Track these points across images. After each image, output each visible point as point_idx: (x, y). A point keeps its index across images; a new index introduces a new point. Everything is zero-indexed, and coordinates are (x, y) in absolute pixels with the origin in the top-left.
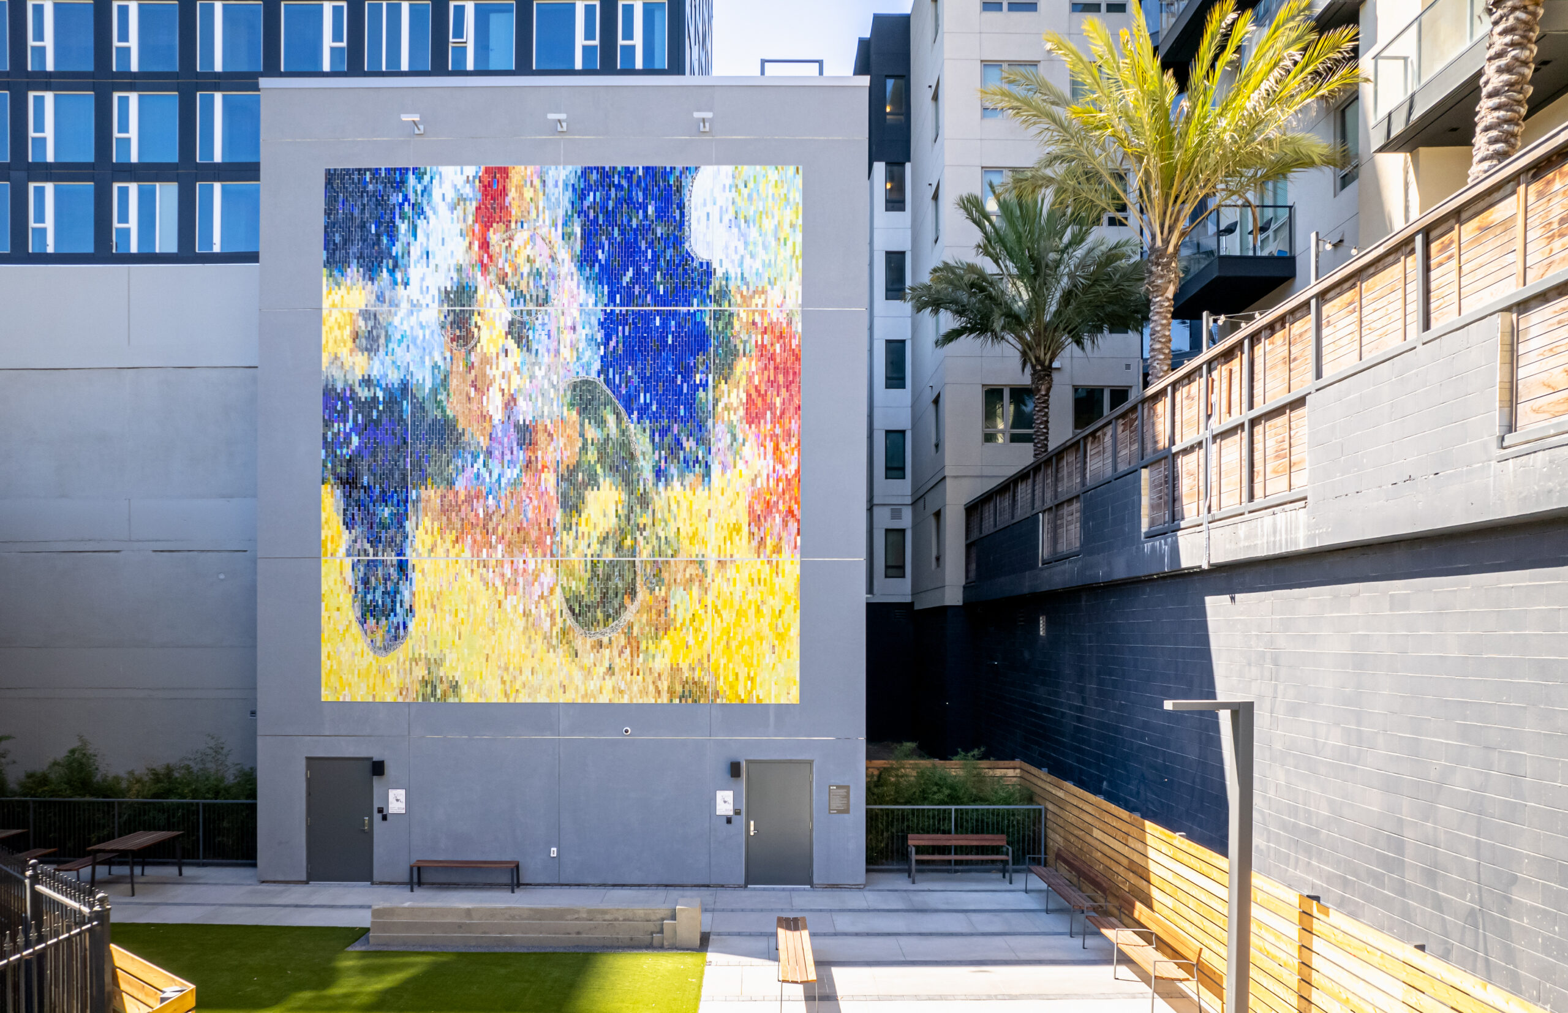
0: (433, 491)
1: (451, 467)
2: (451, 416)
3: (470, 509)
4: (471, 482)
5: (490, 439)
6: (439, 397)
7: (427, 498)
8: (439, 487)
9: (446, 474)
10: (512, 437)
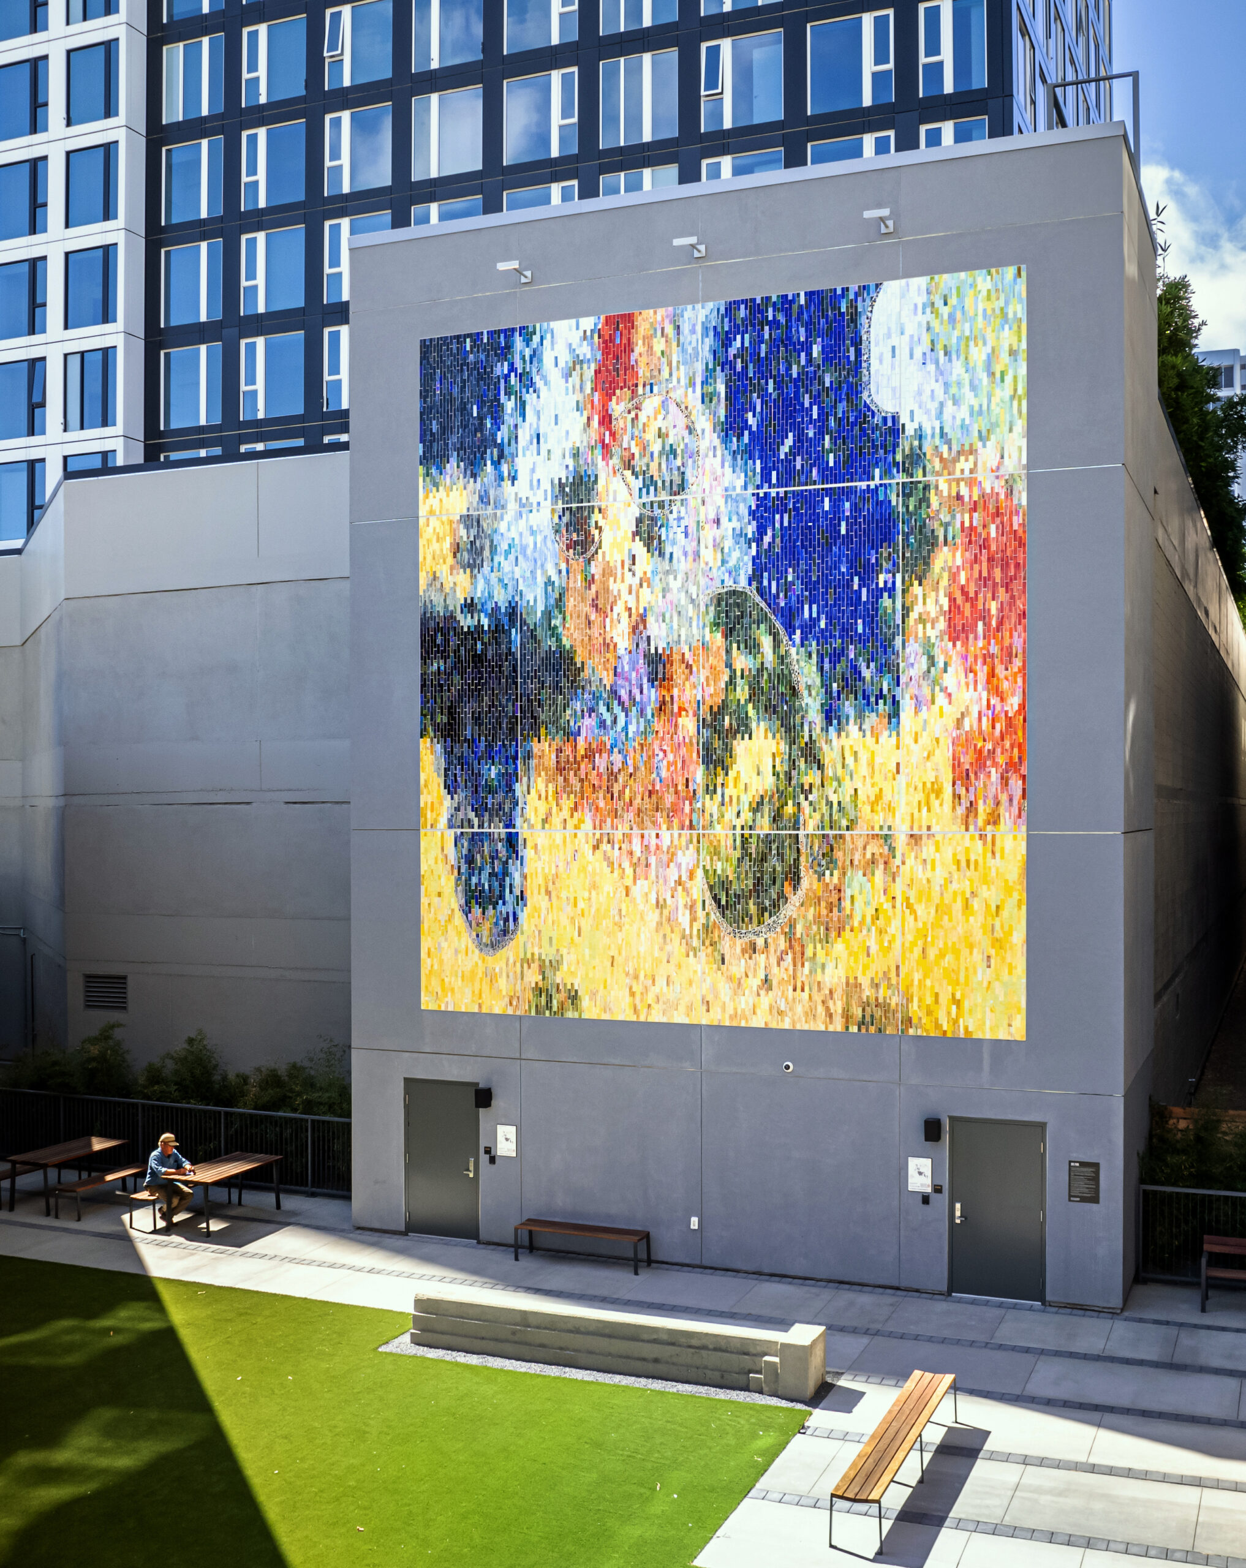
0: (547, 744)
1: (568, 712)
2: (568, 647)
3: (591, 766)
4: (593, 732)
5: (615, 675)
6: (553, 622)
7: (539, 754)
8: (554, 739)
9: (562, 721)
10: (642, 671)
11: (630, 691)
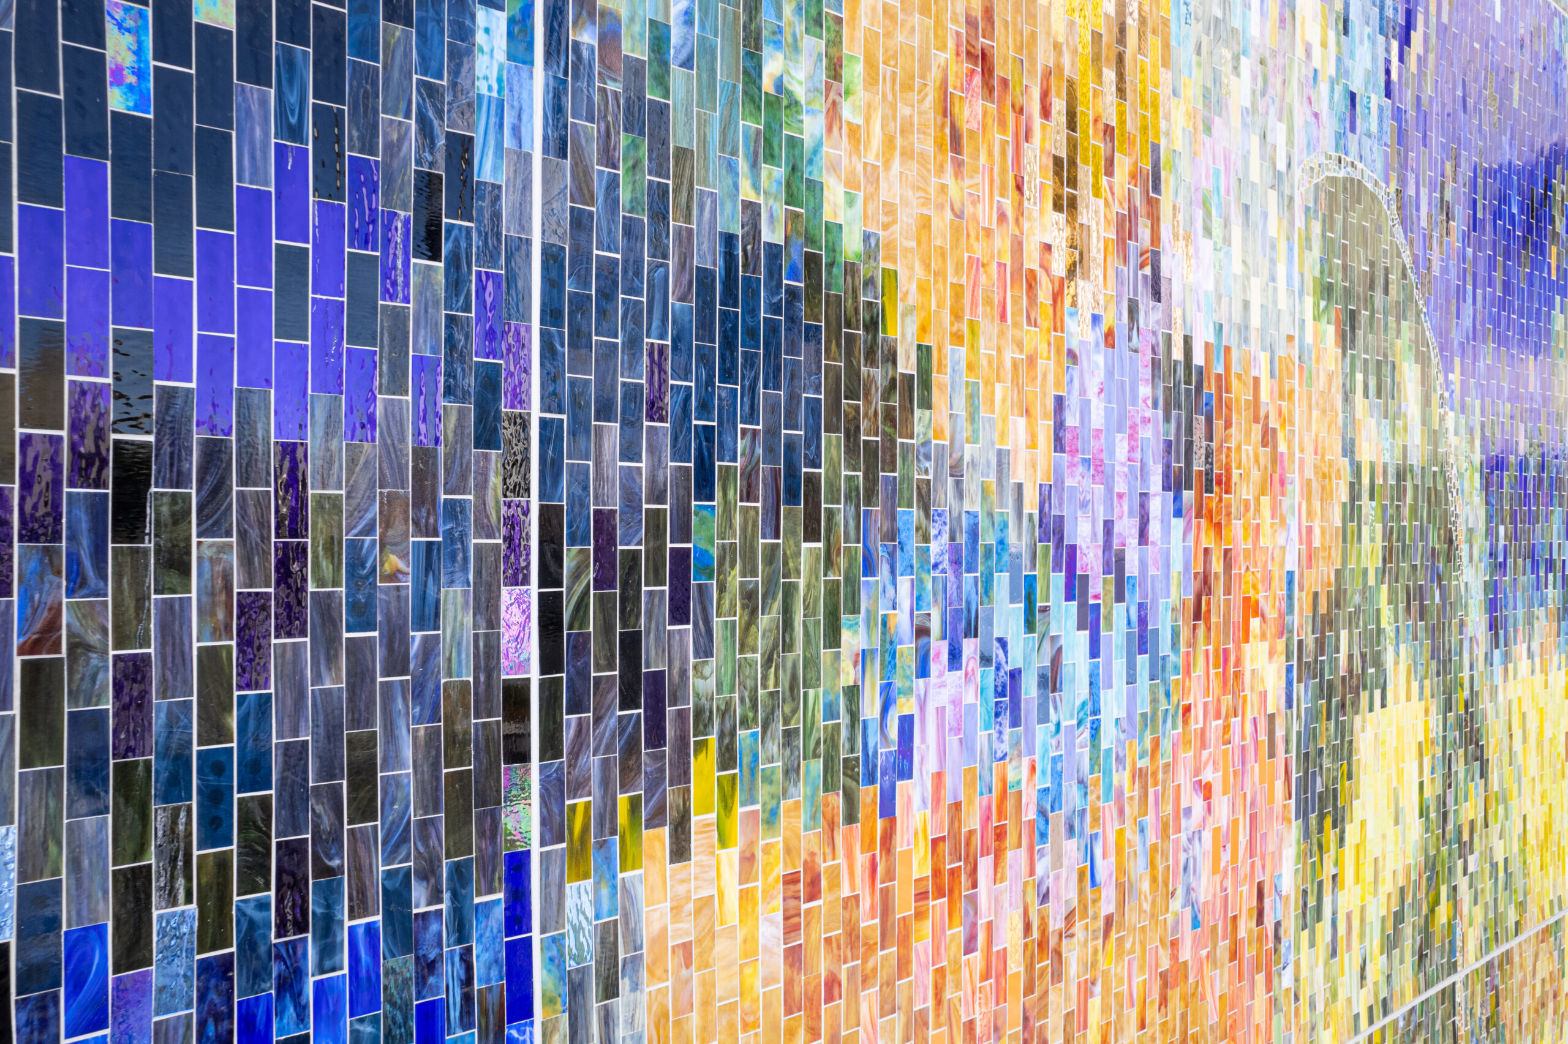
0: (730, 857)
1: (853, 639)
2: (851, 245)
3: (958, 932)
4: (967, 745)
5: (1059, 445)
6: (773, 66)
7: (684, 930)
10: (1146, 433)
11: (1108, 526)
